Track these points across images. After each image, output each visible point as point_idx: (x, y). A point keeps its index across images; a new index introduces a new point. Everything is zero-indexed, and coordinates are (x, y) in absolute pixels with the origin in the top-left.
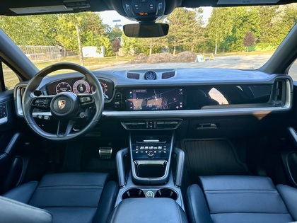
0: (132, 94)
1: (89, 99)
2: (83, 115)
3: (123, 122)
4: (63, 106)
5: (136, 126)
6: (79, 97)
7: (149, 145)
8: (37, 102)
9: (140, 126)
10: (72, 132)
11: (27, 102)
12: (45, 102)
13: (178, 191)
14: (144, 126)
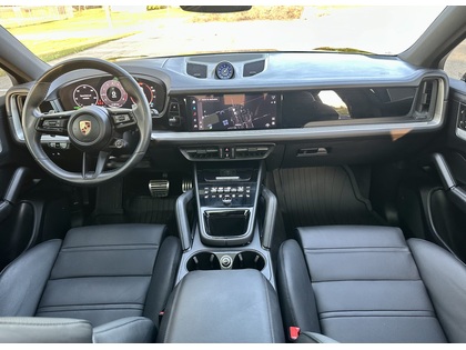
0: (195, 105)
1: (127, 118)
2: (120, 143)
3: (184, 149)
4: (88, 131)
5: (204, 155)
6: (111, 114)
7: (224, 184)
8: (46, 123)
9: (210, 155)
10: (106, 169)
11: (30, 125)
12: (59, 123)
13: (266, 255)
14: (216, 155)
